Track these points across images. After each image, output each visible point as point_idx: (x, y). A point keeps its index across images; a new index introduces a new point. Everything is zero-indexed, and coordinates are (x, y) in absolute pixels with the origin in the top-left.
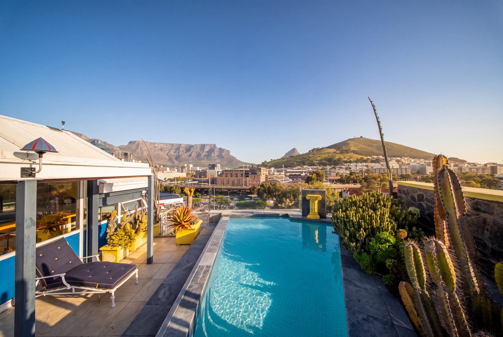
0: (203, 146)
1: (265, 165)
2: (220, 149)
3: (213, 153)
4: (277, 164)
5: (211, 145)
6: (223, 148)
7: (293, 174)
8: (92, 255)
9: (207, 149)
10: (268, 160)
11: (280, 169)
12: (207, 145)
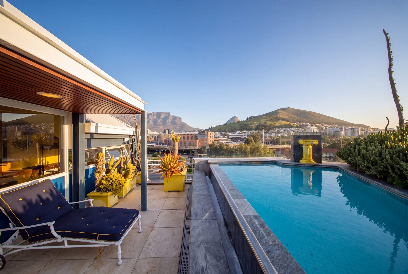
0: (159, 115)
1: (211, 129)
2: (173, 116)
3: (167, 120)
4: (221, 129)
5: (166, 113)
6: (176, 116)
7: (235, 137)
8: (79, 201)
9: (162, 116)
10: (214, 126)
11: (224, 133)
12: (163, 113)
